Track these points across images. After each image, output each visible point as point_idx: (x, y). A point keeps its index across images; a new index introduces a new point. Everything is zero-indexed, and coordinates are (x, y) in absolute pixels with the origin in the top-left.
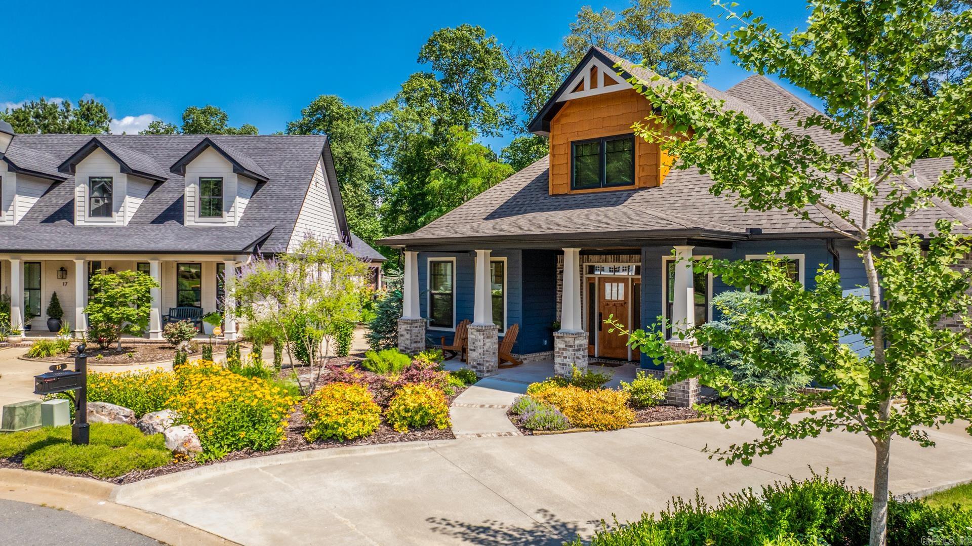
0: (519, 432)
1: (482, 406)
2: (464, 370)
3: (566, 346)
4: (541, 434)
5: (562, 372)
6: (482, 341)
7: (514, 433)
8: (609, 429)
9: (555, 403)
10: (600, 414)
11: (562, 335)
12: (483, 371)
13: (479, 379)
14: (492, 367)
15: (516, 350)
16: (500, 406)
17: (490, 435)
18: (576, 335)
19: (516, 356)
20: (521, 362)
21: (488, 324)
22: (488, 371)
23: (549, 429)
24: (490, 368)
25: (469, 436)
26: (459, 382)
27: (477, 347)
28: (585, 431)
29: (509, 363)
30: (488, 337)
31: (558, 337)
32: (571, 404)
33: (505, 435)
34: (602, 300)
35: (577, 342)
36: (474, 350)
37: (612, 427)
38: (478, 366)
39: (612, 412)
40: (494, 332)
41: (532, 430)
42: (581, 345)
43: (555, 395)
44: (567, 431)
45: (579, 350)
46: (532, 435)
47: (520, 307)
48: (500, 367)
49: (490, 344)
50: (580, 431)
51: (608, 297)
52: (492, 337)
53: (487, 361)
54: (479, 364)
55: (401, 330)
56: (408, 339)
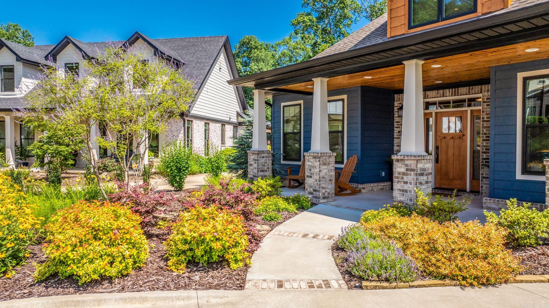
0: (342, 282)
1: (305, 236)
2: (298, 196)
3: (407, 170)
4: (375, 288)
5: (402, 199)
6: (318, 167)
7: (334, 284)
8: (483, 284)
9: (395, 238)
10: (466, 259)
11: (402, 158)
12: (319, 198)
13: (313, 204)
14: (329, 193)
15: (353, 179)
16: (327, 237)
17: (296, 285)
18: (418, 158)
19: (354, 185)
20: (360, 191)
21: (325, 151)
22: (324, 198)
23: (387, 280)
24: (326, 194)
25: (265, 285)
26: (292, 207)
27: (313, 174)
28: (444, 285)
29: (349, 192)
30: (324, 164)
31: (398, 160)
32: (417, 239)
33: (320, 287)
34: (439, 134)
35: (420, 166)
36: (311, 177)
37: (488, 280)
38: (314, 193)
39: (485, 257)
40: (331, 160)
41: (361, 278)
42: (424, 170)
43: (394, 226)
44: (416, 283)
45: (422, 174)
46: (361, 287)
47: (358, 140)
48: (337, 194)
49: (326, 170)
50: (435, 285)
51: (445, 131)
52: (329, 164)
53: (323, 188)
54: (315, 190)
55: (250, 160)
56: (256, 168)
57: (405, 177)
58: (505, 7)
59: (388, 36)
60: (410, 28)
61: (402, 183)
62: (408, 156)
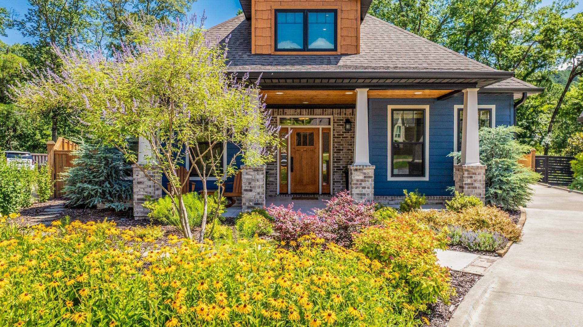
7: (486, 258)
17: (482, 264)
46: (499, 256)
54: (257, 204)
55: (138, 177)
56: (150, 187)
57: (363, 183)
58: (357, 53)
59: (253, 52)
60: (276, 50)
61: (361, 188)
62: (366, 166)
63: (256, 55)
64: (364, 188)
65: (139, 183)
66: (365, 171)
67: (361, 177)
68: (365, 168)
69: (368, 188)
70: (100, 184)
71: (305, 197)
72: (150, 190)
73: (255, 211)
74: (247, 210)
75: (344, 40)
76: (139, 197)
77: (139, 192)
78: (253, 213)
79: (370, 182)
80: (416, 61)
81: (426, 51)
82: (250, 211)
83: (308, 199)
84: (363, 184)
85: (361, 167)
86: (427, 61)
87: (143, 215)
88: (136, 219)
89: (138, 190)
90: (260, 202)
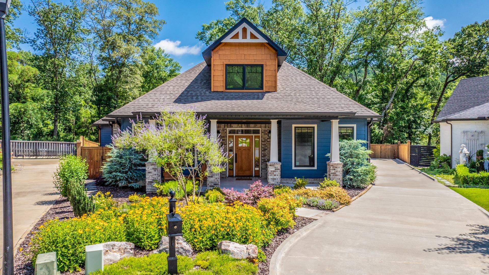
5: (272, 182)
23: (336, 208)
25: (317, 217)
33: (327, 214)
34: (237, 147)
46: (334, 211)
55: (149, 169)
56: (155, 175)
58: (276, 91)
59: (212, 90)
60: (226, 89)
62: (276, 163)
63: (214, 92)
64: (275, 175)
65: (149, 173)
66: (276, 166)
67: (273, 169)
68: (275, 164)
69: (277, 175)
70: (126, 173)
71: (244, 178)
72: (155, 177)
73: (214, 189)
74: (209, 188)
75: (268, 83)
76: (149, 180)
77: (149, 178)
78: (214, 190)
79: (278, 172)
80: (310, 96)
81: (317, 90)
82: (212, 188)
83: (246, 179)
84: (275, 173)
85: (273, 164)
86: (317, 96)
87: (151, 191)
88: (147, 193)
89: (148, 177)
90: (217, 183)
